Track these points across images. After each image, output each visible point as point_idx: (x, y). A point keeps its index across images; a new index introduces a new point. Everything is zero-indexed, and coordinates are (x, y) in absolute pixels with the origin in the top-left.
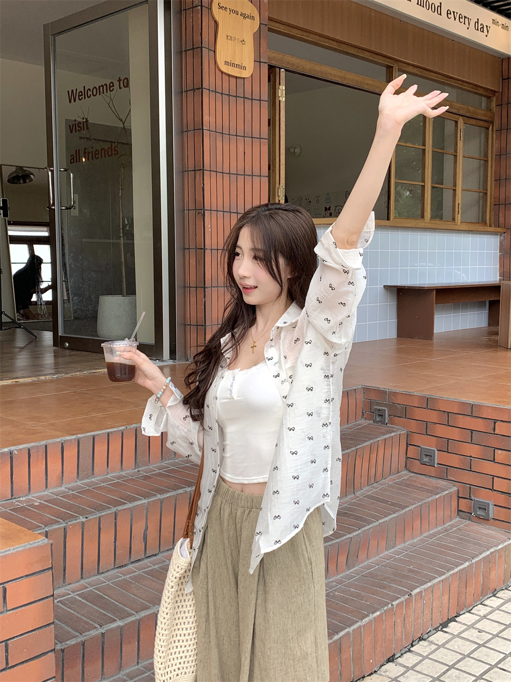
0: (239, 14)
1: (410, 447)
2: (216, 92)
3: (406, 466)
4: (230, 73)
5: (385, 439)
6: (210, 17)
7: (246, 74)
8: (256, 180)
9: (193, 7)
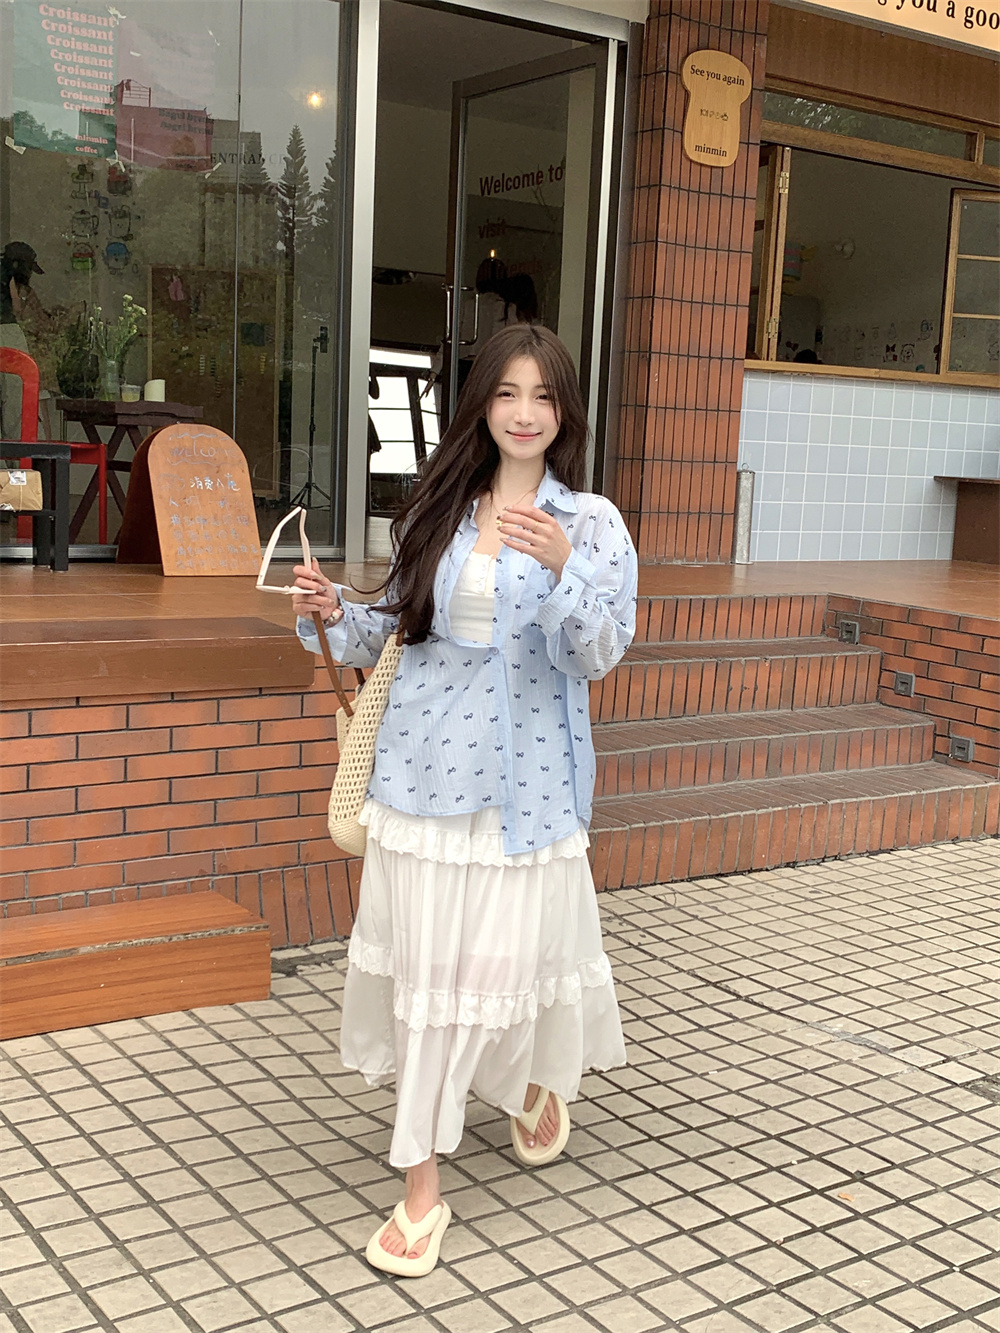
0: (721, 78)
1: (884, 673)
2: (680, 189)
3: (877, 697)
4: (703, 162)
5: (846, 657)
6: (679, 85)
7: (726, 162)
8: (731, 311)
9: (656, 73)
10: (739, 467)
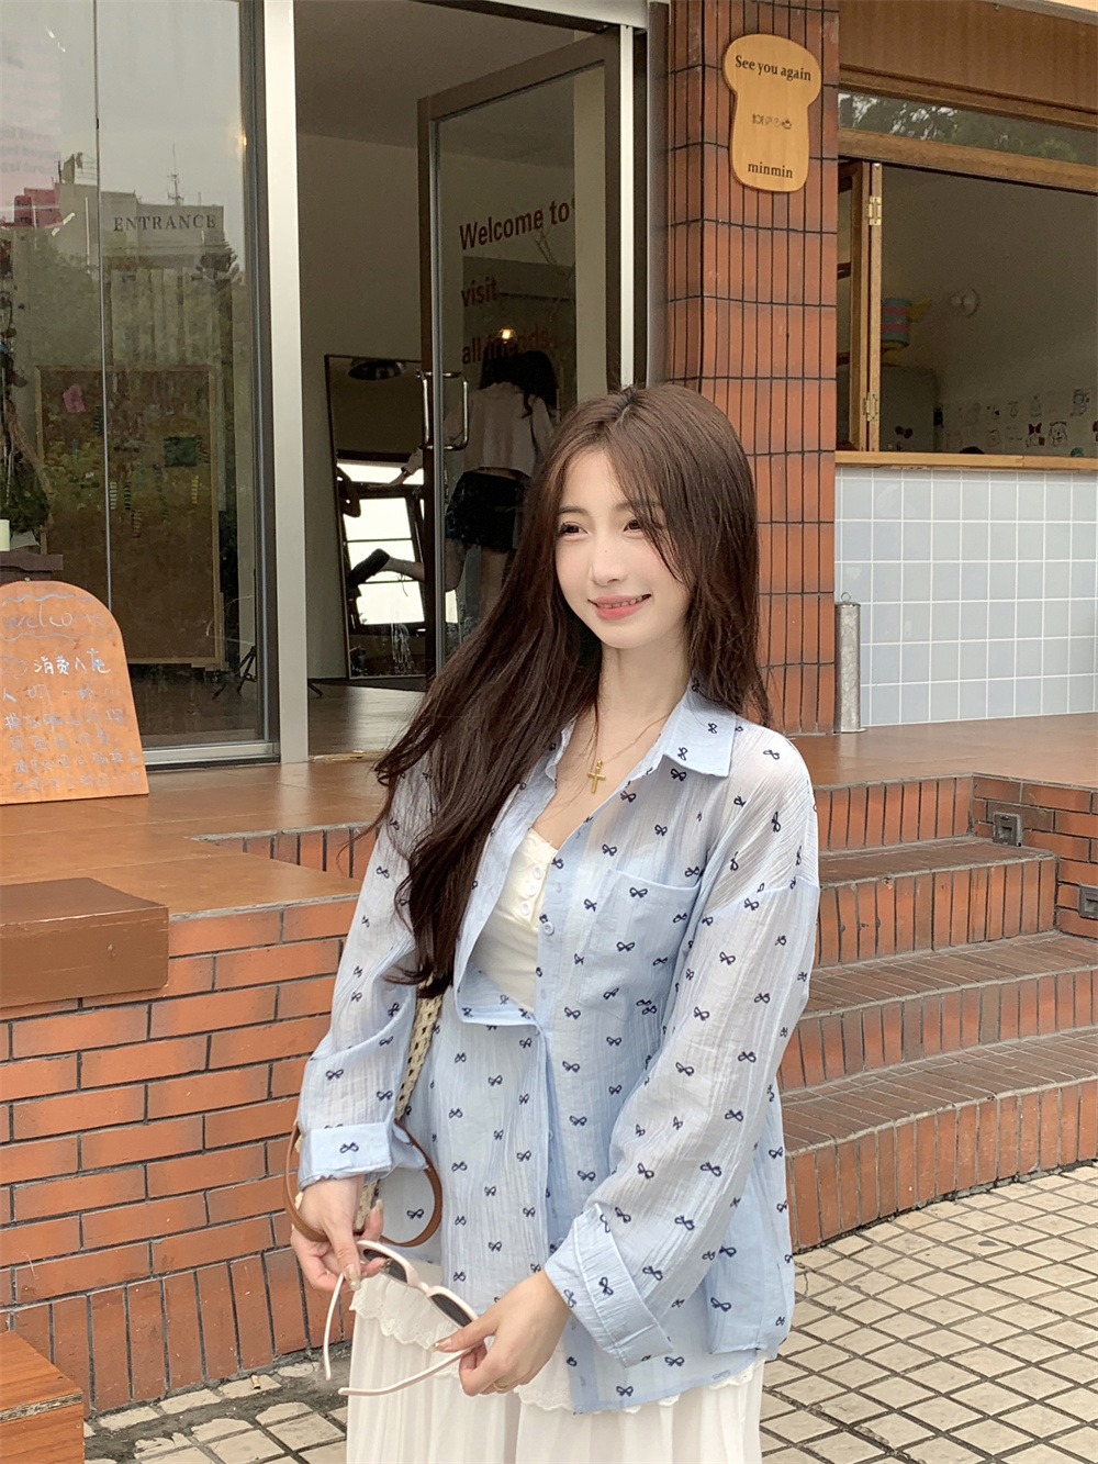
0: (779, 72)
1: (1063, 887)
2: (730, 224)
3: (1055, 922)
4: (759, 187)
5: (1006, 867)
6: (721, 83)
7: (793, 185)
8: (812, 387)
9: (688, 68)
10: (838, 598)
